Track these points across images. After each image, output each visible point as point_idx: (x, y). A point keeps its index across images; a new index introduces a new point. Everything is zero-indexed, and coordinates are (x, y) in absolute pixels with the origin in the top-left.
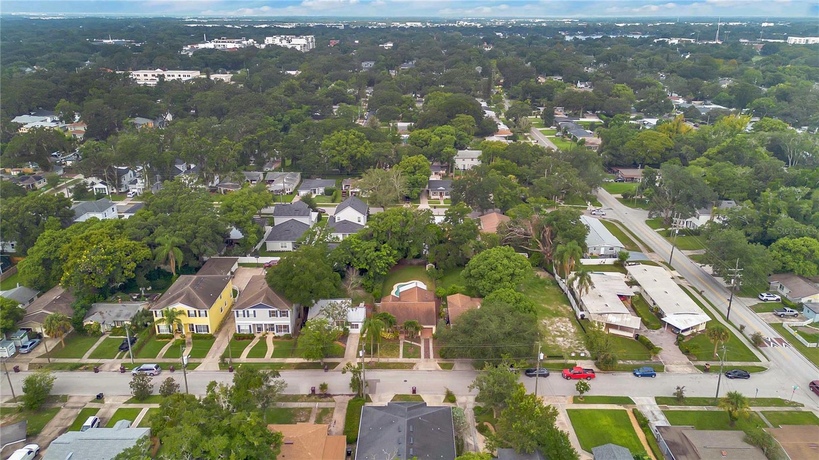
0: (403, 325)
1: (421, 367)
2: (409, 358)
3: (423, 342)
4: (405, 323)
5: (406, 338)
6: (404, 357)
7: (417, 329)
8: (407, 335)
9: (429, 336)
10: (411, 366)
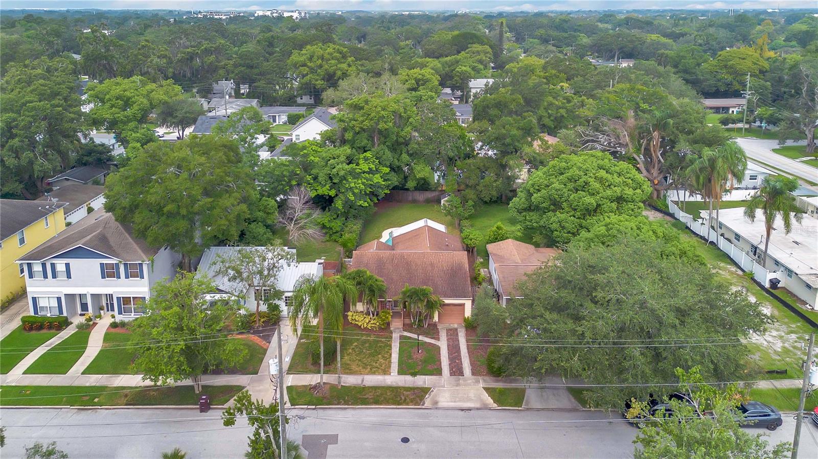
0: (399, 297)
1: (445, 400)
2: (414, 374)
3: (443, 335)
4: (404, 293)
5: (407, 327)
6: (400, 373)
7: (431, 306)
8: (407, 321)
9: (455, 323)
10: (417, 396)
